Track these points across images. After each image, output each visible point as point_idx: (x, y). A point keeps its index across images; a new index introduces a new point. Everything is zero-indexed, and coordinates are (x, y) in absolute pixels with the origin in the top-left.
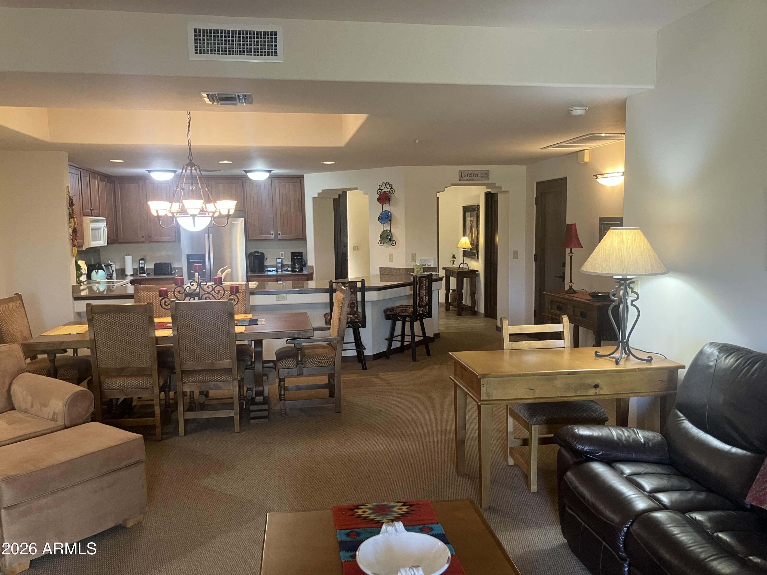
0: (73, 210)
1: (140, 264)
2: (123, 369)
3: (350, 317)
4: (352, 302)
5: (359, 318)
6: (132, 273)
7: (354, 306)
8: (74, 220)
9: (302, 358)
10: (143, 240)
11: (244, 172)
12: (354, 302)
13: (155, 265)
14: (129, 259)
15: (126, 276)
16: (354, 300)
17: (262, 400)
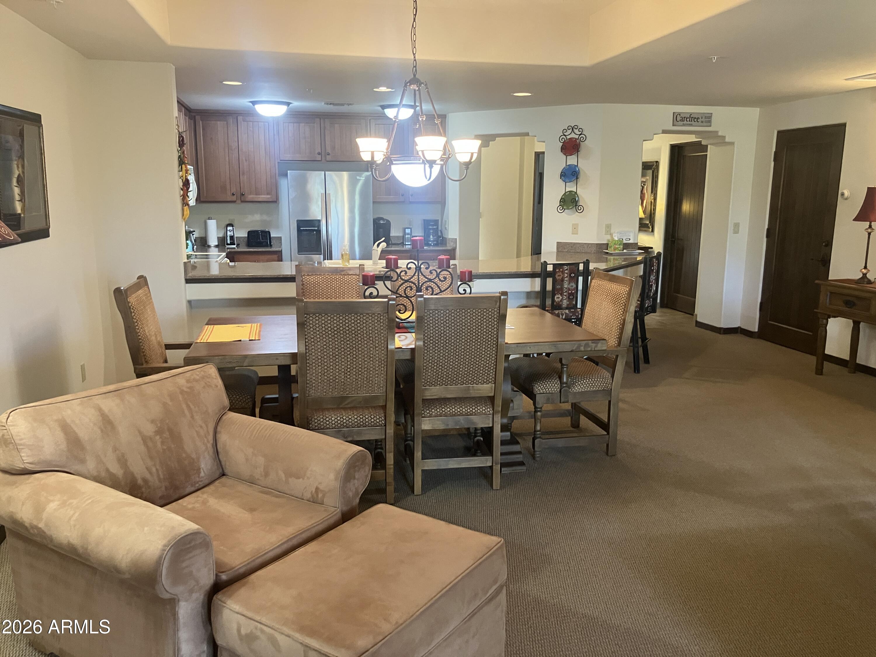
0: (183, 152)
1: (228, 232)
2: (343, 399)
3: (565, 313)
4: (572, 292)
5: (577, 314)
6: (217, 244)
7: (574, 297)
8: (186, 167)
9: (567, 379)
10: (234, 198)
11: (380, 108)
12: (573, 292)
13: (249, 233)
14: (212, 224)
15: (209, 246)
16: (574, 290)
17: (509, 438)
